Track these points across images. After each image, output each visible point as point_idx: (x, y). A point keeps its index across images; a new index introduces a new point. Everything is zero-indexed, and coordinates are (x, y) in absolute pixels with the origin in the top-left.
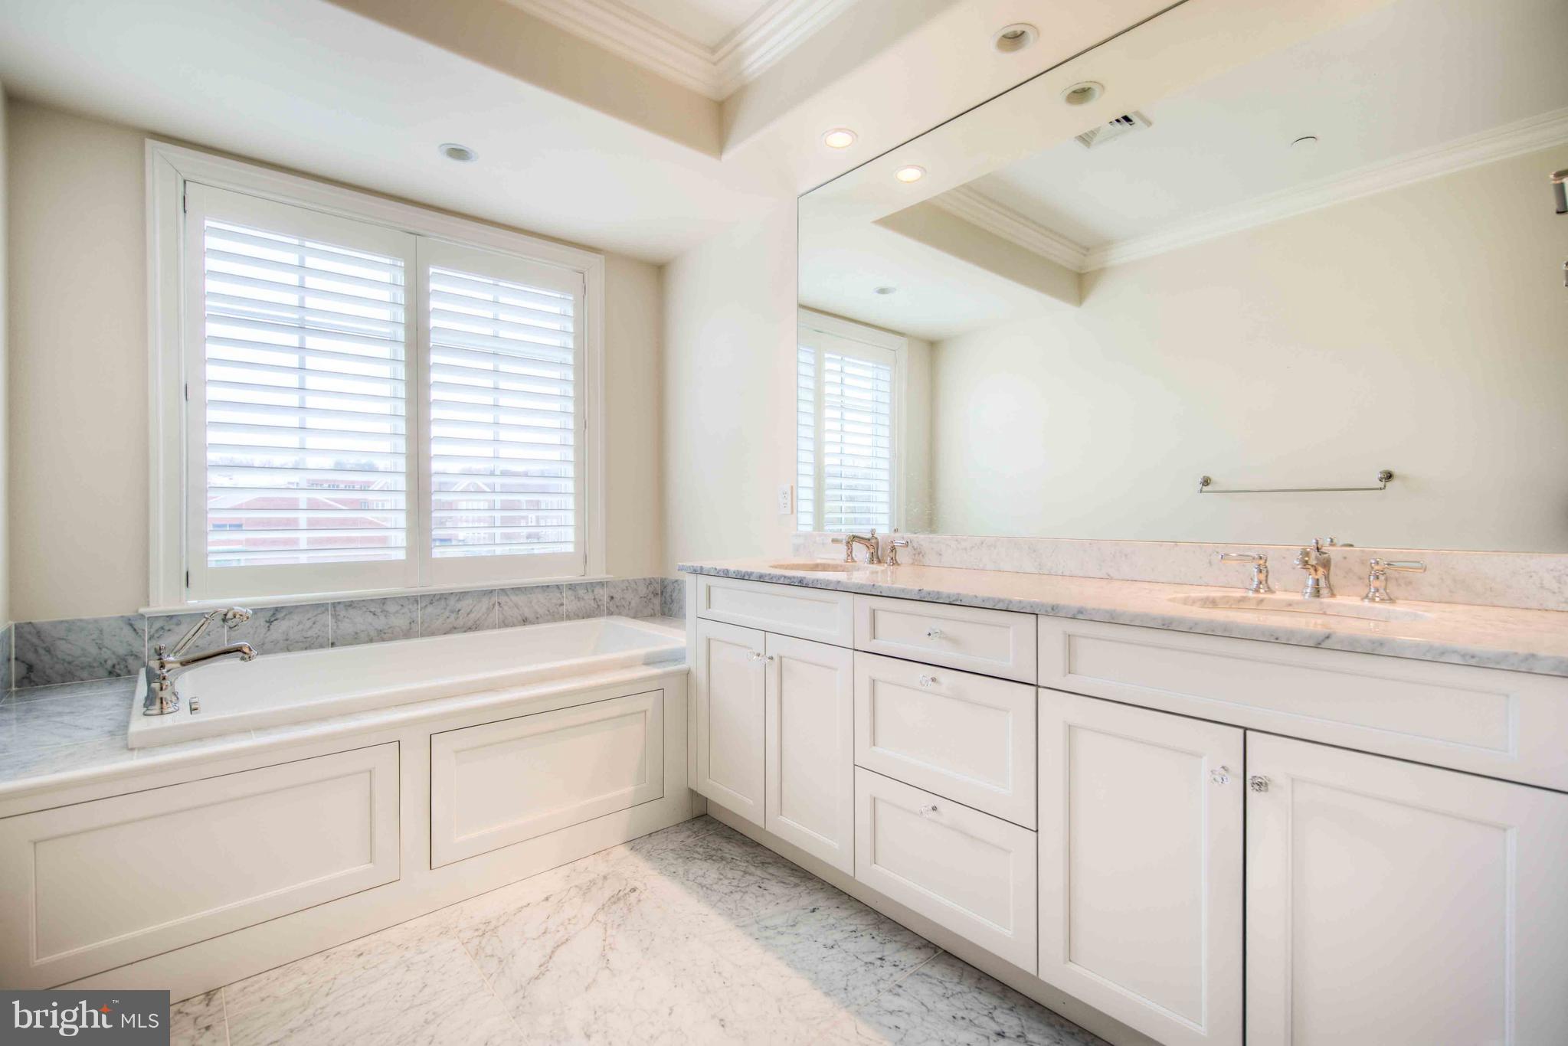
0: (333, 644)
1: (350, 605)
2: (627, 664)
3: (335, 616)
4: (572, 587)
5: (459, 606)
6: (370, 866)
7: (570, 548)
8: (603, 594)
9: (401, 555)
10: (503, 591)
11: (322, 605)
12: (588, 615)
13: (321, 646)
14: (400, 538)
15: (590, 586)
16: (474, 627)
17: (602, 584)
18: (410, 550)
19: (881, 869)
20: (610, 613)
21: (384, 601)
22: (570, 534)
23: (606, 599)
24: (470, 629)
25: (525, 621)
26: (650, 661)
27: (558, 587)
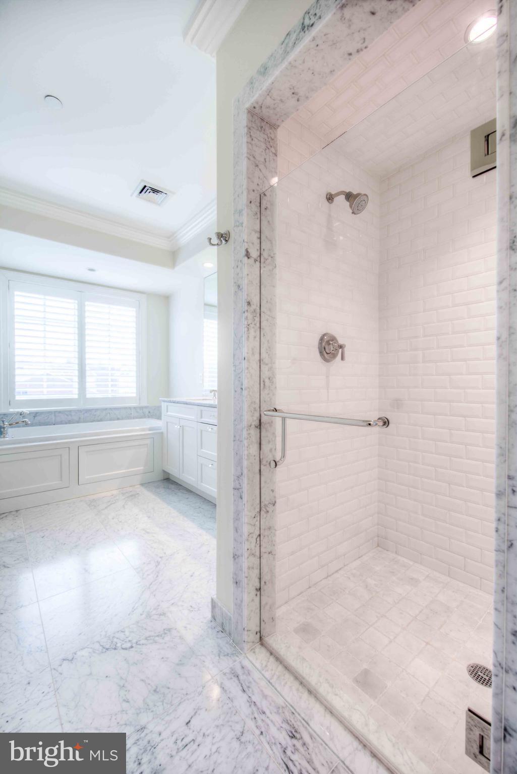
0: (54, 424)
1: (60, 412)
2: (143, 430)
3: (55, 416)
4: (135, 408)
5: (95, 414)
6: (60, 482)
7: (134, 395)
8: (146, 411)
9: (76, 396)
10: (111, 409)
11: (50, 412)
12: (141, 418)
13: (50, 425)
14: (76, 391)
15: (141, 408)
16: (101, 420)
17: (146, 407)
18: (79, 394)
19: (203, 484)
20: (149, 417)
21: (70, 411)
22: (135, 390)
23: (147, 412)
24: (99, 421)
25: (118, 419)
26: (150, 429)
27: (130, 408)
